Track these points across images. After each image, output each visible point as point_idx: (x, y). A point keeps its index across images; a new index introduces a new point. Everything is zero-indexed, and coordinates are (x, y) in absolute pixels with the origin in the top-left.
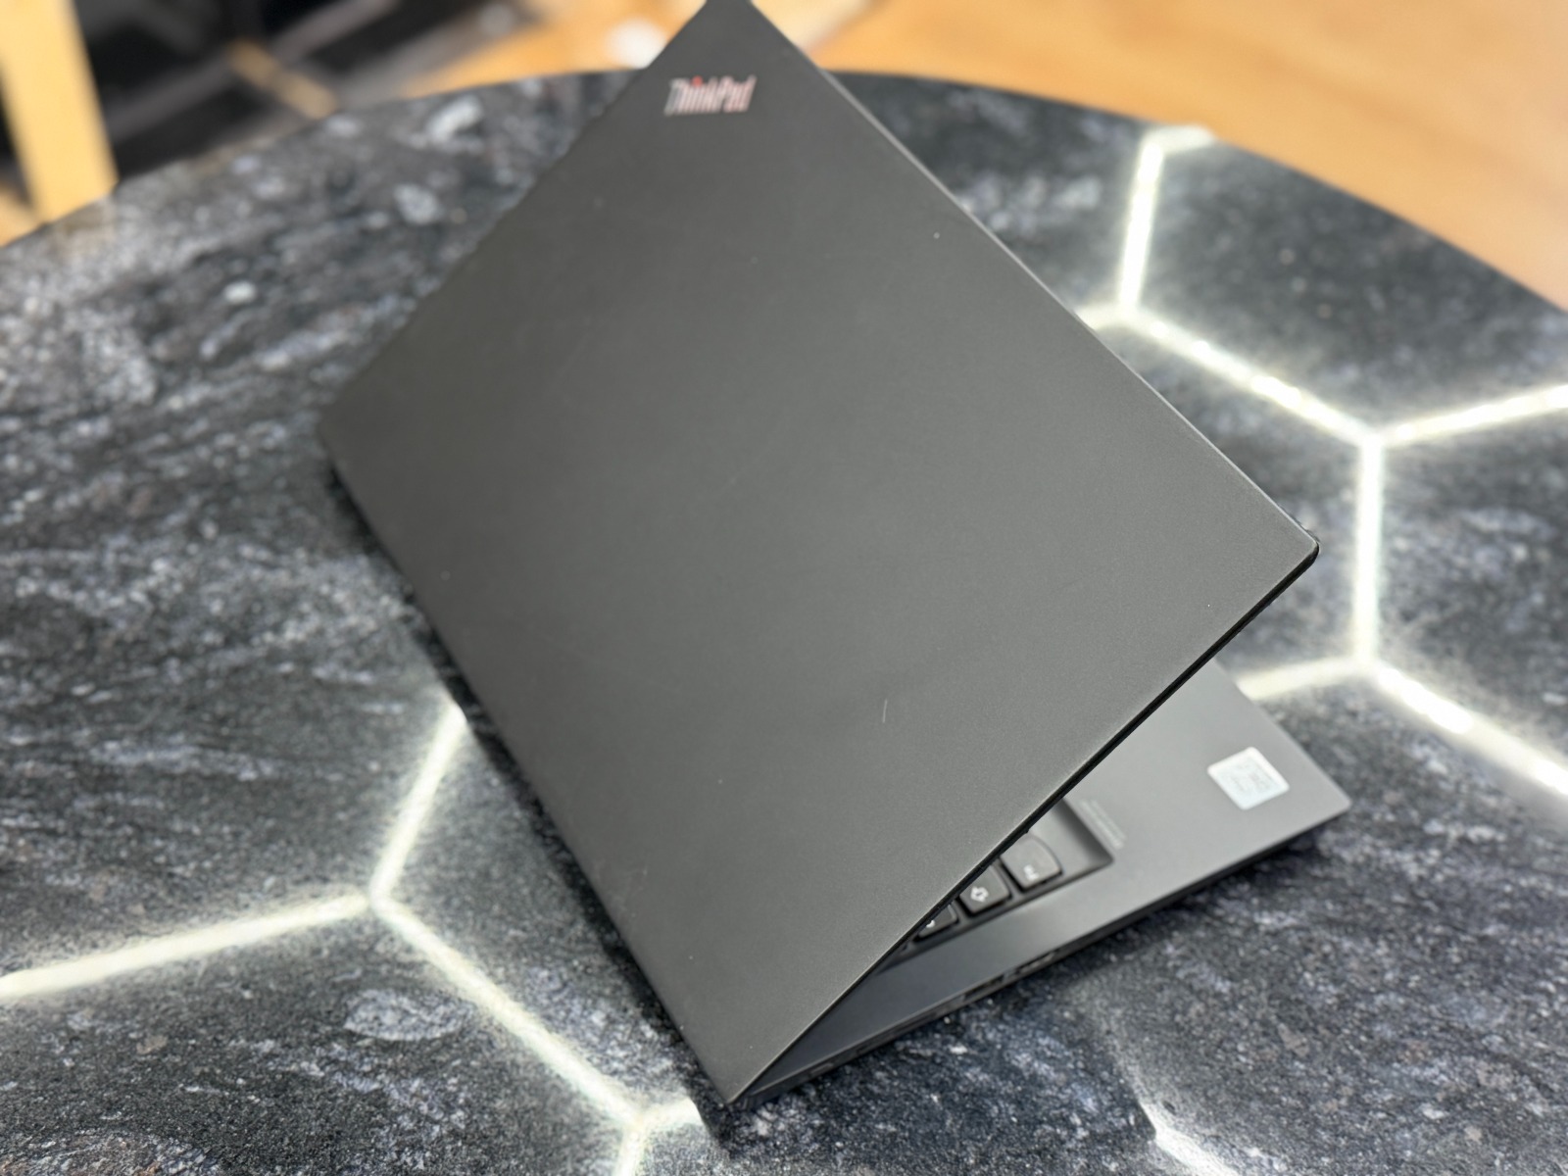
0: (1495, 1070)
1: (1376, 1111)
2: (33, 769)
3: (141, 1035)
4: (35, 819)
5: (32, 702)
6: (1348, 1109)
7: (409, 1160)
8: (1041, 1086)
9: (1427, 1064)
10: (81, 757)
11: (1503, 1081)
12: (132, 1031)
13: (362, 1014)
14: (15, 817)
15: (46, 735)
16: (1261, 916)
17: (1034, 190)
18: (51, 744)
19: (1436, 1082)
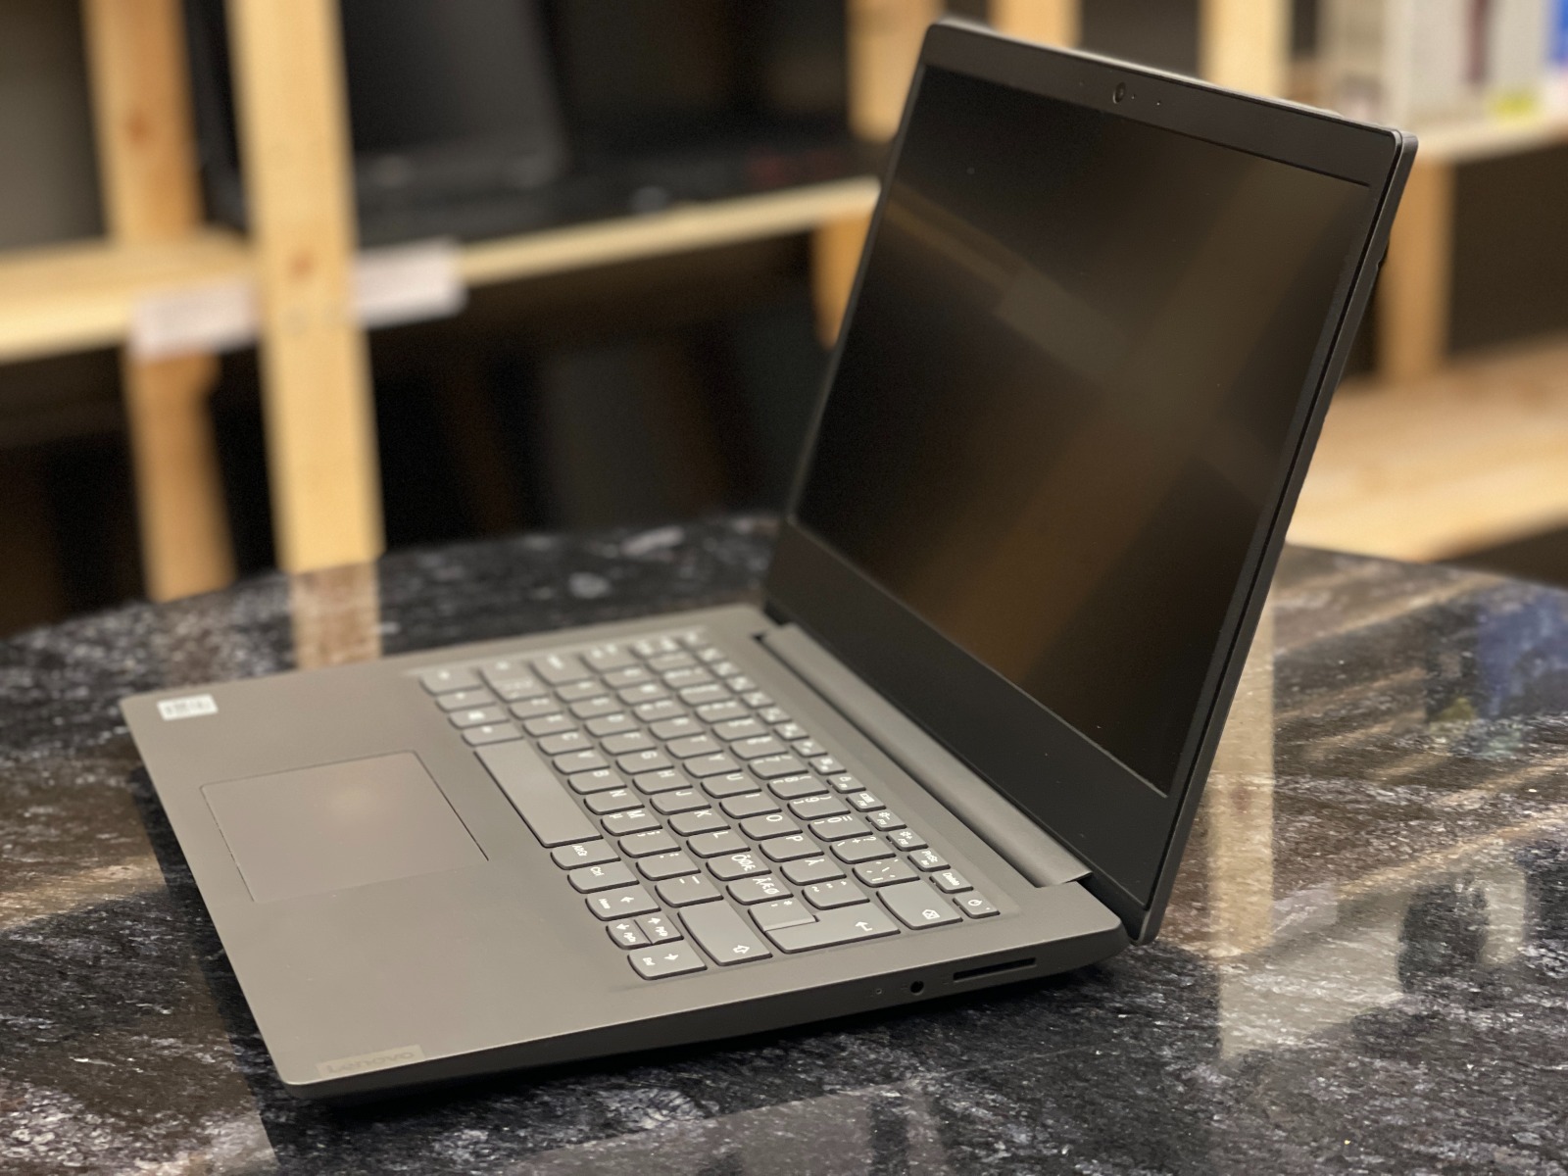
3: (49, 1027)
5: (57, 839)
11: (1525, 1162)
12: (42, 1024)
15: (59, 858)
18: (61, 863)
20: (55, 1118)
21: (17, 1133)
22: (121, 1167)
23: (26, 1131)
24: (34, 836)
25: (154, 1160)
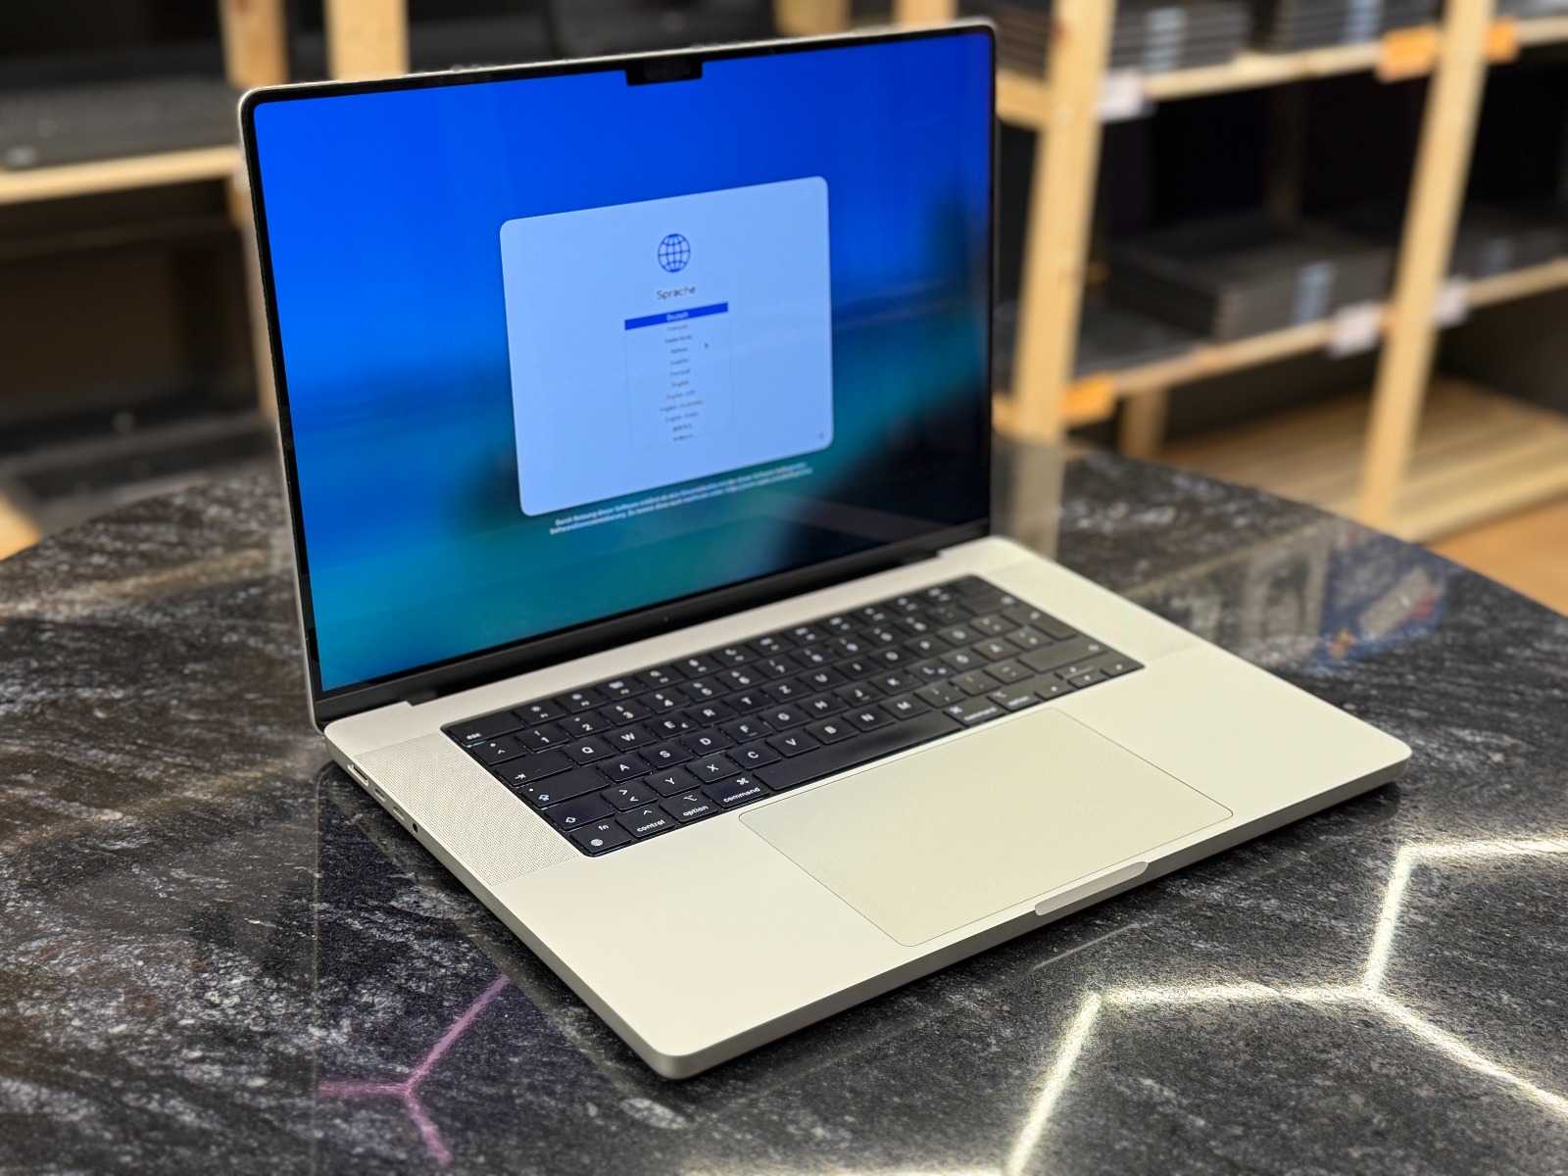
0: (1389, 1064)
1: (1269, 1072)
5: (210, 698)
6: (1242, 1068)
7: (413, 984)
8: (966, 1016)
9: (1323, 1051)
10: (237, 731)
11: (1393, 1071)
14: (174, 757)
15: (216, 716)
16: (1196, 941)
17: (1120, 510)
18: (218, 722)
19: (1331, 1064)
20: (238, 981)
21: (208, 995)
22: (297, 1033)
23: (216, 993)
24: (194, 693)
25: (322, 1027)
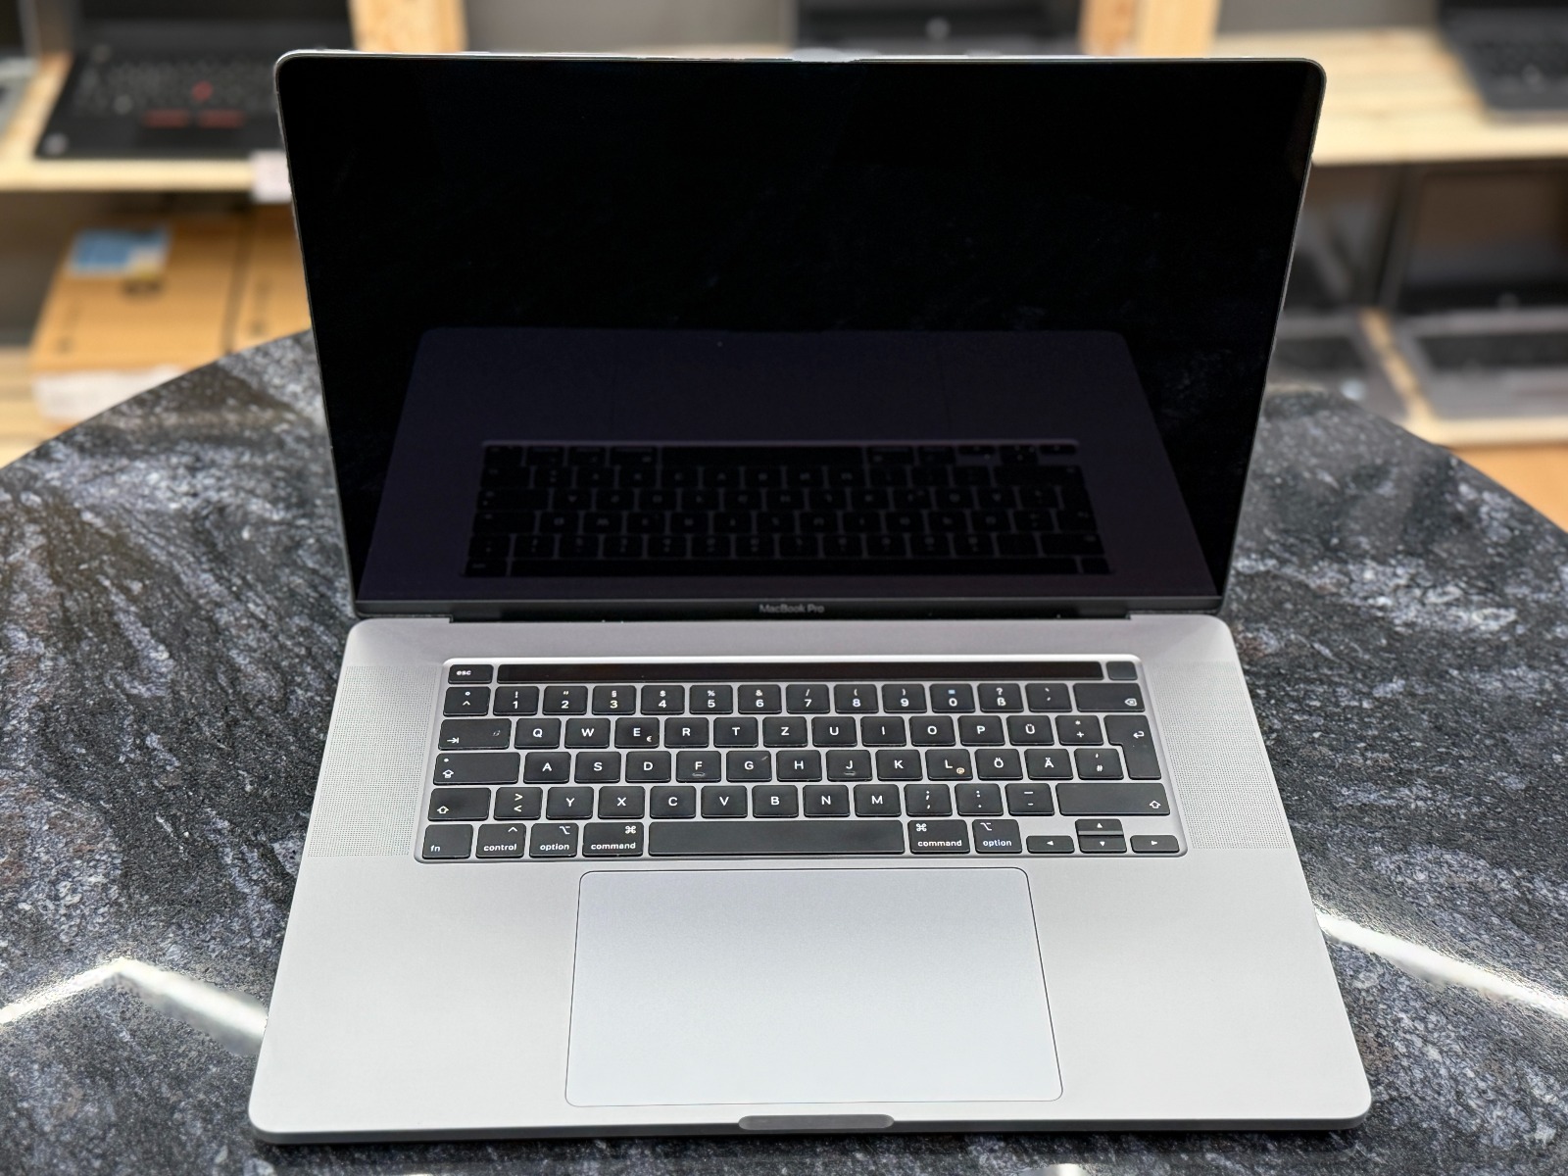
2: (300, 584)
4: (266, 614)
13: (290, 845)
